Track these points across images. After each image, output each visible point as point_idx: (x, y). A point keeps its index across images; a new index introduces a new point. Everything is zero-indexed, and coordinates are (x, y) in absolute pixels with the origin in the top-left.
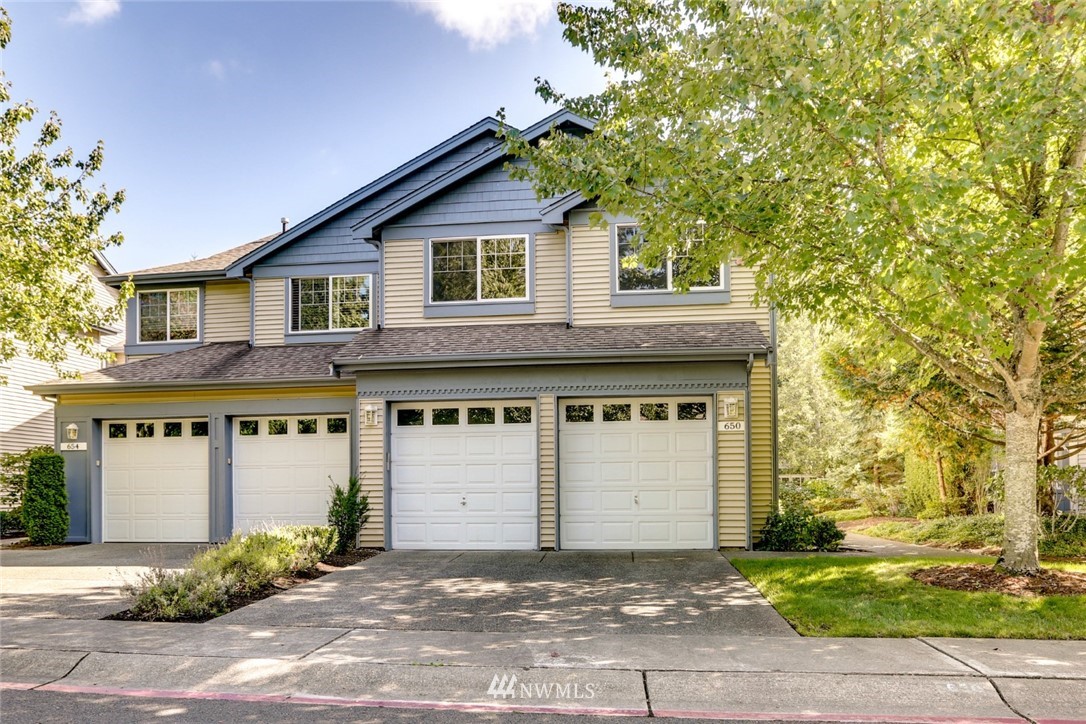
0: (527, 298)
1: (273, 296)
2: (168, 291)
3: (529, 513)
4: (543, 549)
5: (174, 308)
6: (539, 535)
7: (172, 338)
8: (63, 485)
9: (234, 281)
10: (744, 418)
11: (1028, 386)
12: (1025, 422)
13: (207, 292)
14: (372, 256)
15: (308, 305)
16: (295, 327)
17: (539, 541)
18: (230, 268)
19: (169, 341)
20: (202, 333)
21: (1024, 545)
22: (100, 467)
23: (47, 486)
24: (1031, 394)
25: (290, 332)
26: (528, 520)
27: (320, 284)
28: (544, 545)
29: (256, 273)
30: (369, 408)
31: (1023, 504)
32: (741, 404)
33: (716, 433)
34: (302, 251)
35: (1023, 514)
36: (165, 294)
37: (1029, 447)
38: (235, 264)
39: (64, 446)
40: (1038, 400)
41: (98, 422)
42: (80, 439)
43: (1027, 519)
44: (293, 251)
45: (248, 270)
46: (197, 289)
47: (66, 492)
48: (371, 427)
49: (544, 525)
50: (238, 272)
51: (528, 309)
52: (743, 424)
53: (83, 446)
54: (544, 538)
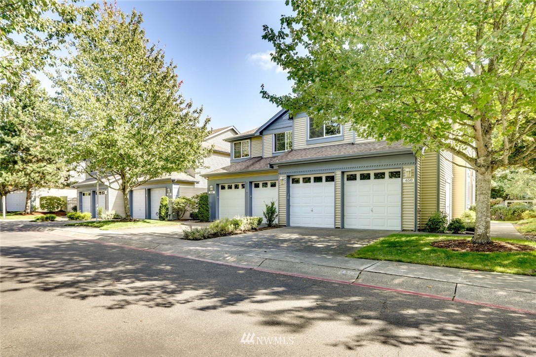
0: (341, 135)
1: (269, 140)
2: (241, 141)
3: (332, 214)
4: (336, 228)
5: (243, 146)
6: (335, 223)
7: (243, 157)
8: (208, 204)
9: (257, 137)
10: (414, 177)
11: (483, 160)
12: (482, 177)
13: (252, 141)
14: (291, 125)
15: (280, 142)
16: (275, 151)
17: (335, 225)
18: (255, 133)
19: (242, 158)
20: (251, 154)
21: (481, 231)
22: (218, 199)
23: (203, 204)
24: (485, 164)
25: (274, 152)
26: (332, 217)
27: (283, 135)
28: (337, 226)
29: (264, 133)
30: (281, 178)
31: (482, 213)
32: (413, 171)
33: (402, 184)
34: (278, 124)
35: (481, 217)
36: (240, 143)
37: (484, 188)
38: (257, 131)
39: (210, 193)
40: (488, 167)
41: (218, 185)
42: (213, 190)
43: (484, 219)
44: (274, 125)
45: (261, 133)
46: (249, 140)
47: (208, 207)
48: (283, 184)
49: (337, 219)
50: (258, 134)
51: (341, 138)
52: (413, 179)
53: (214, 192)
54: (337, 224)
